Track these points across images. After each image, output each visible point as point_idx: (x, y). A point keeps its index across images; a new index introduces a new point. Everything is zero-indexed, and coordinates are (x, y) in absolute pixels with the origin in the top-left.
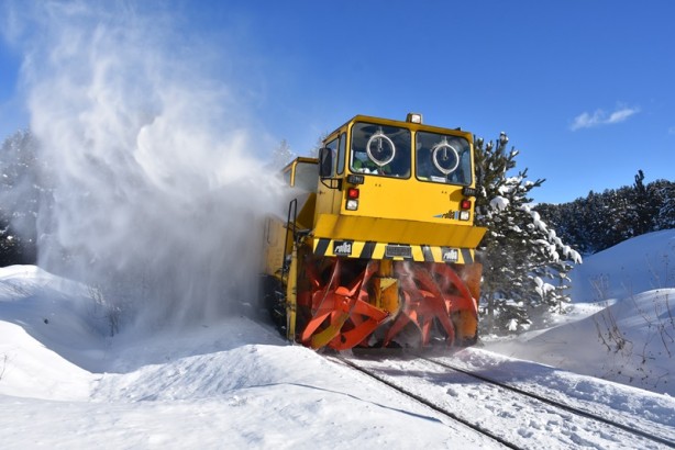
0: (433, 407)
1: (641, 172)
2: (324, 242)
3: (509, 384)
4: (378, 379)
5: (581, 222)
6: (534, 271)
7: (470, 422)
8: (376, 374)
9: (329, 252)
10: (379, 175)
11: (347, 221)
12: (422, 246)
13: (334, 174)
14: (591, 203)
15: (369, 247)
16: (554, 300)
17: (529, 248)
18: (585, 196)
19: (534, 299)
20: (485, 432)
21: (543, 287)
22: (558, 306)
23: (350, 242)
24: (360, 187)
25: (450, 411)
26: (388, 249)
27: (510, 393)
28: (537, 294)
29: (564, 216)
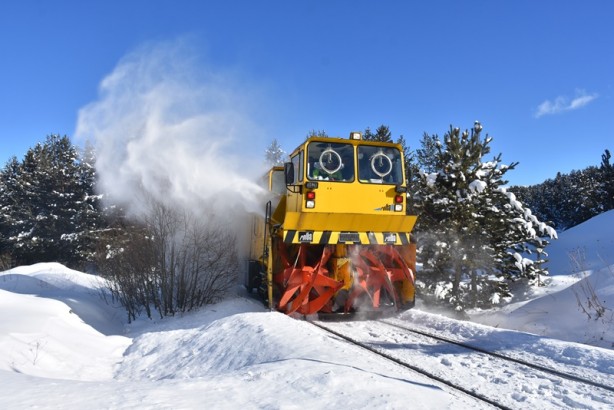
0: (430, 376)
1: (607, 152)
2: (291, 233)
3: (498, 353)
4: (376, 352)
5: (551, 202)
6: (513, 247)
7: (466, 389)
8: (374, 348)
9: (295, 240)
10: (330, 181)
11: (308, 216)
12: (368, 233)
13: (296, 182)
14: (560, 183)
15: (326, 235)
16: (533, 273)
17: (507, 227)
18: (553, 177)
19: (514, 273)
20: (481, 397)
21: (522, 262)
22: (537, 279)
23: (311, 232)
24: (315, 190)
25: (446, 379)
26: (341, 236)
27: (500, 360)
28: (517, 269)
29: (535, 197)
